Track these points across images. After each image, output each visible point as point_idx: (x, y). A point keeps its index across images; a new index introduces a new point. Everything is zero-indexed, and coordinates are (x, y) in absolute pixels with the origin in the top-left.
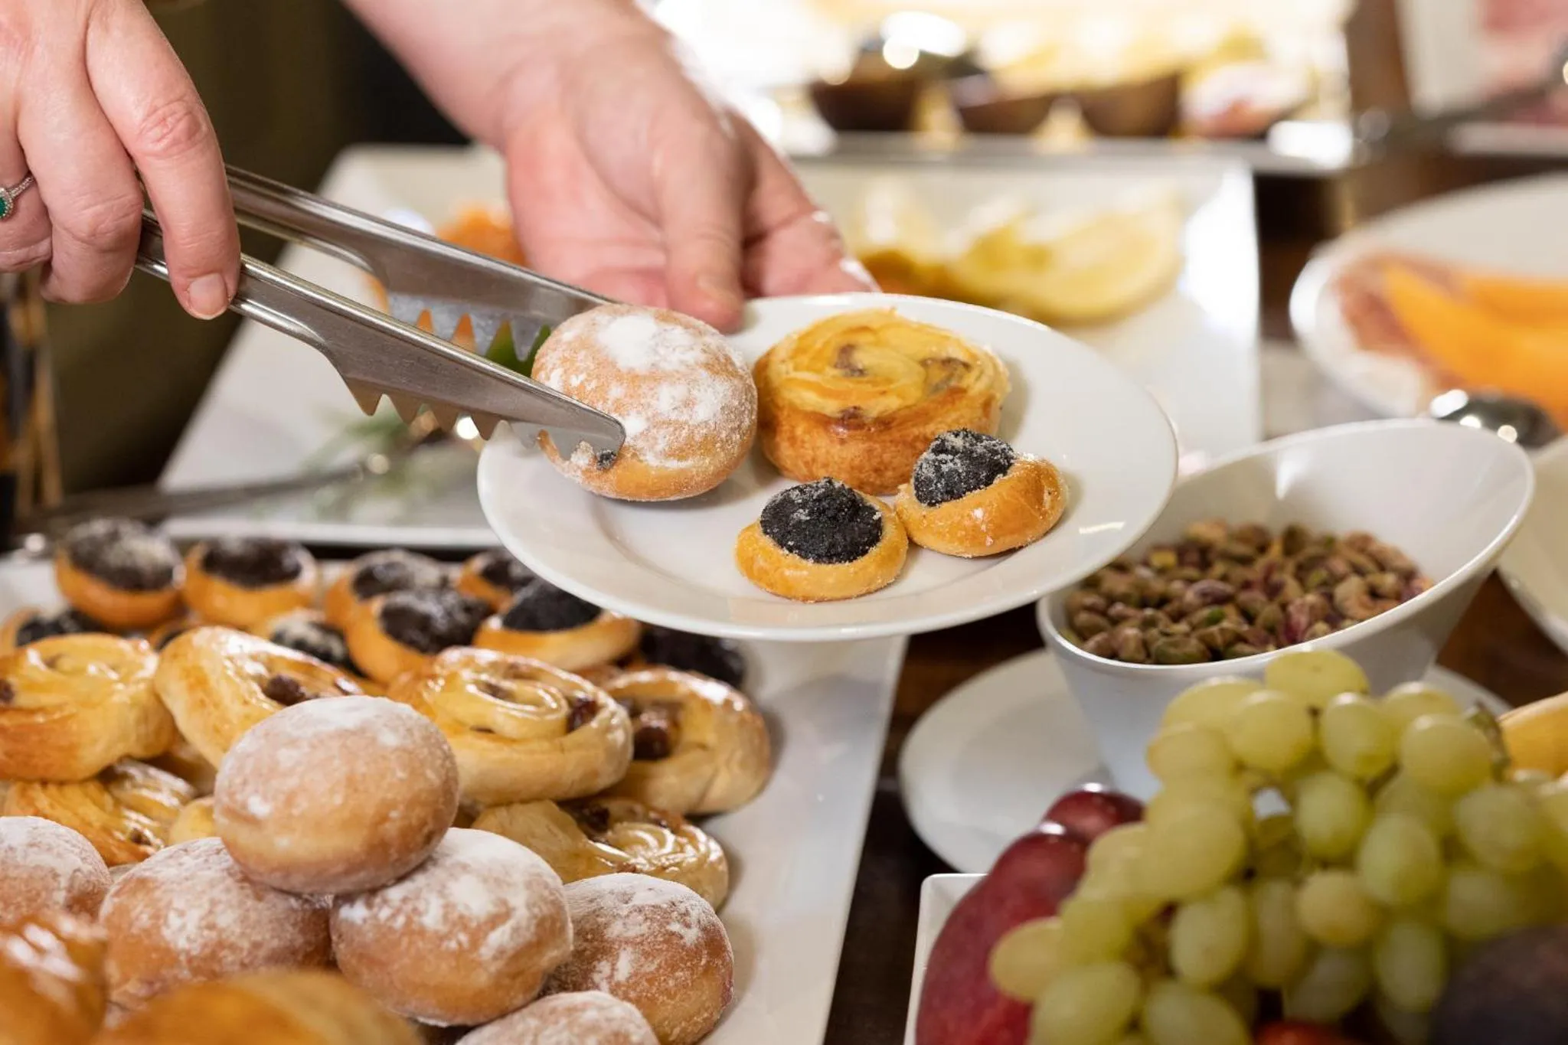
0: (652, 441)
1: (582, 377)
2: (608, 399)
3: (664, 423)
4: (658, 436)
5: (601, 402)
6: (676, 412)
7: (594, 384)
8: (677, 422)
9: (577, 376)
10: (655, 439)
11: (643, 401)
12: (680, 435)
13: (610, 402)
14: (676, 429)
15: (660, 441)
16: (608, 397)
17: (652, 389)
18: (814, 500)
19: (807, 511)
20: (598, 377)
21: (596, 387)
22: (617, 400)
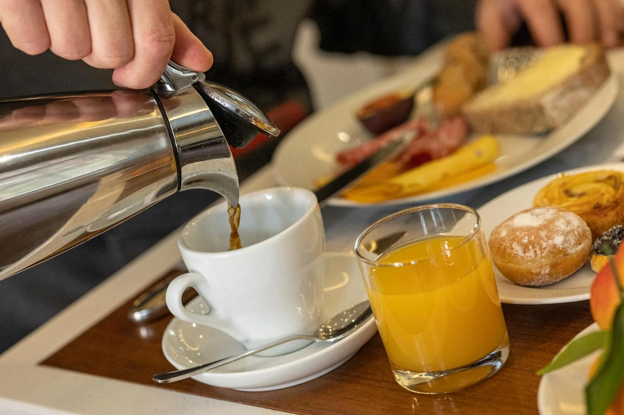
0: (569, 242)
1: (527, 238)
2: (543, 238)
3: (568, 233)
4: (569, 239)
5: (541, 240)
6: (568, 227)
7: (533, 237)
8: (571, 231)
9: (524, 239)
10: (569, 240)
11: (555, 230)
12: (576, 235)
13: (544, 238)
14: (573, 233)
15: (571, 240)
16: (542, 237)
17: (554, 225)
18: (617, 235)
19: (618, 239)
20: (532, 234)
21: (535, 237)
22: (546, 236)
